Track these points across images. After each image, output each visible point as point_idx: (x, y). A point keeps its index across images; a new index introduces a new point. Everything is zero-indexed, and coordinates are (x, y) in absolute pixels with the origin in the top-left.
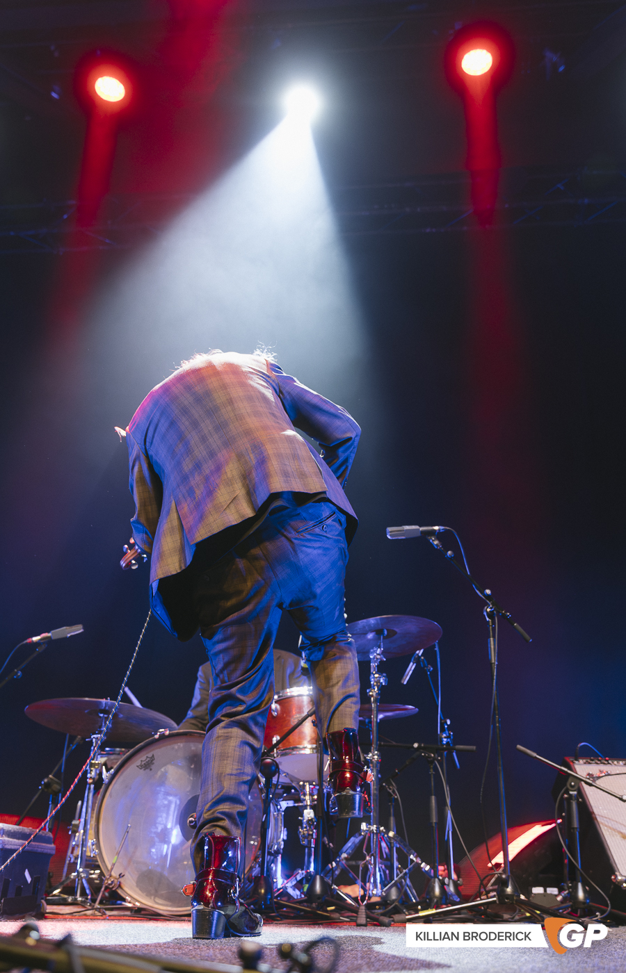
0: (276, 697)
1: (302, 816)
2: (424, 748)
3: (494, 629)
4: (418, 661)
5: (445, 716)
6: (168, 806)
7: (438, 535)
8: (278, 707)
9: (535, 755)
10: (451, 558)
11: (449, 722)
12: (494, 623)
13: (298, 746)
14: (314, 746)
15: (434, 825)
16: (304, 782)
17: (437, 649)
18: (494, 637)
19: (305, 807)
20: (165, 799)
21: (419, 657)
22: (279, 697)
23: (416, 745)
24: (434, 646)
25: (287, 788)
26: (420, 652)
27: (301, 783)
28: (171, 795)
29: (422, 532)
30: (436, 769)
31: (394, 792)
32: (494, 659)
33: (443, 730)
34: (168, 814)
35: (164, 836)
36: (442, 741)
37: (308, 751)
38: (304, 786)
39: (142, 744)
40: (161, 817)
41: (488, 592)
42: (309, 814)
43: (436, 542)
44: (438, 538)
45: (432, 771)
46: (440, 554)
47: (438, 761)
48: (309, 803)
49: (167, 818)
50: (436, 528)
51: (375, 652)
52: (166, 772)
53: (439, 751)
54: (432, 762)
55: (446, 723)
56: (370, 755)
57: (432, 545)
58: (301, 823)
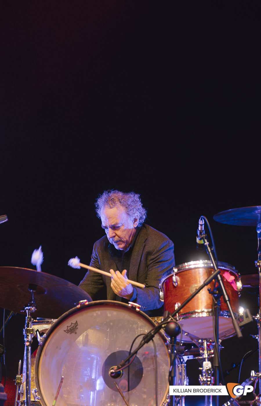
0: (176, 270)
1: (202, 367)
8: (178, 278)
13: (196, 310)
14: (210, 310)
19: (204, 360)
20: (87, 357)
22: (178, 270)
25: (188, 346)
27: (200, 341)
34: (91, 368)
37: (205, 315)
38: (202, 343)
42: (207, 365)
48: (207, 357)
49: (91, 371)
52: (87, 335)
58: (201, 371)
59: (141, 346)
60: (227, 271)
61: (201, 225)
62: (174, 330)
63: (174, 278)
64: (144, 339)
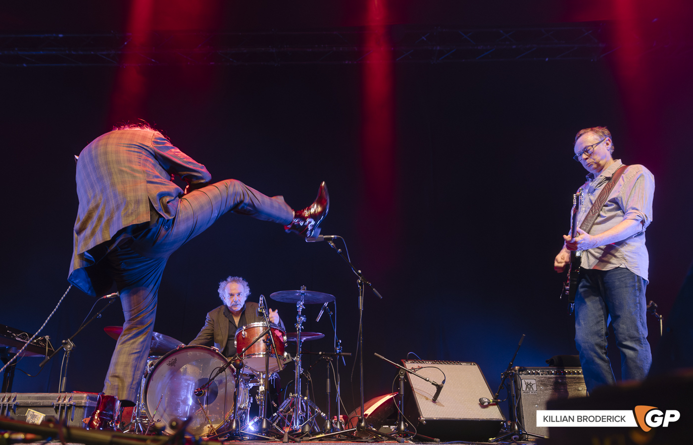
0: (244, 328)
1: (259, 390)
2: (324, 355)
3: (362, 292)
4: (325, 309)
5: (339, 338)
6: (188, 386)
7: (334, 240)
8: (246, 333)
9: (383, 358)
10: (340, 253)
11: (340, 342)
12: (362, 288)
14: (264, 353)
15: (328, 393)
16: (259, 372)
17: (335, 303)
18: (362, 296)
19: (260, 385)
20: (186, 382)
21: (326, 307)
23: (320, 353)
24: (334, 302)
25: (252, 376)
26: (326, 304)
27: (258, 373)
28: (190, 380)
29: (325, 239)
30: (330, 365)
31: (309, 377)
32: (361, 307)
33: (337, 346)
34: (188, 390)
35: (185, 402)
36: (336, 351)
38: (260, 374)
39: (169, 352)
40: (184, 391)
41: (360, 271)
42: (262, 388)
43: (332, 244)
44: (333, 242)
45: (328, 366)
46: (334, 250)
47: (331, 361)
48: (262, 383)
49: (187, 392)
50: (333, 236)
51: (300, 304)
52: (186, 368)
53: (334, 356)
54: (329, 362)
55: (339, 342)
56: (296, 358)
57: (330, 246)
58: (258, 393)
59: (217, 375)
60: (277, 329)
61: (261, 300)
62: (239, 364)
63: (243, 333)
64: (219, 370)
